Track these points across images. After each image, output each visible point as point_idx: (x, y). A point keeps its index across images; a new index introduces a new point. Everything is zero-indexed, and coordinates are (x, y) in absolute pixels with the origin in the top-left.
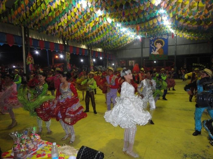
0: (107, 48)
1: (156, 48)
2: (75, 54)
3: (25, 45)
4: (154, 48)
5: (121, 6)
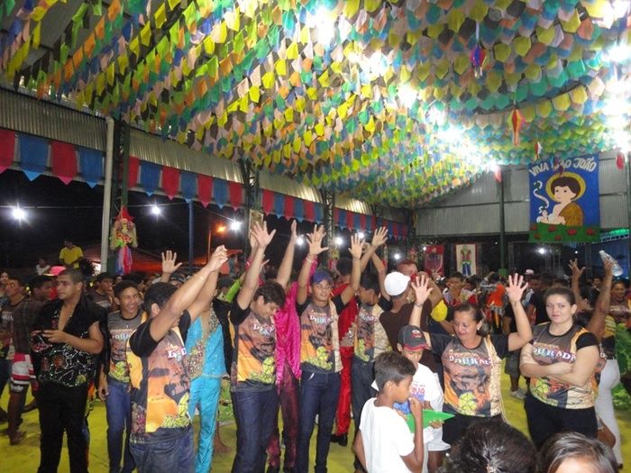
0: (385, 200)
1: (553, 203)
2: (279, 216)
3: (113, 181)
4: (548, 202)
5: (469, 26)
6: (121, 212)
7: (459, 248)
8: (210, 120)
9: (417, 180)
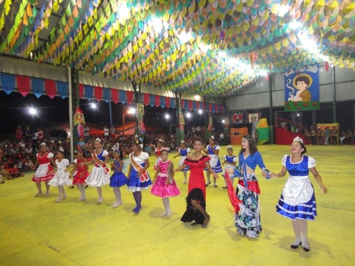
0: (208, 94)
1: (296, 90)
2: (152, 106)
3: (72, 95)
4: (293, 90)
5: (218, 22)
6: (77, 109)
7: (250, 116)
8: (112, 66)
9: (221, 84)
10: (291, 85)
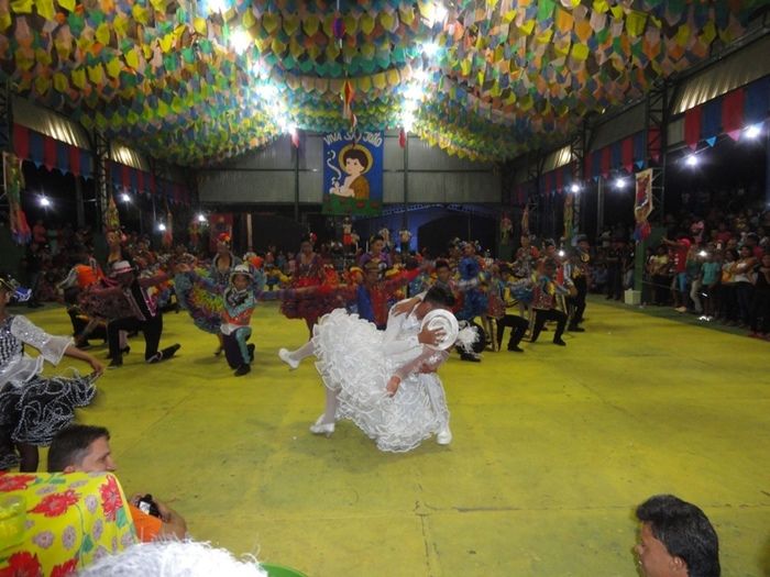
10: (335, 162)
